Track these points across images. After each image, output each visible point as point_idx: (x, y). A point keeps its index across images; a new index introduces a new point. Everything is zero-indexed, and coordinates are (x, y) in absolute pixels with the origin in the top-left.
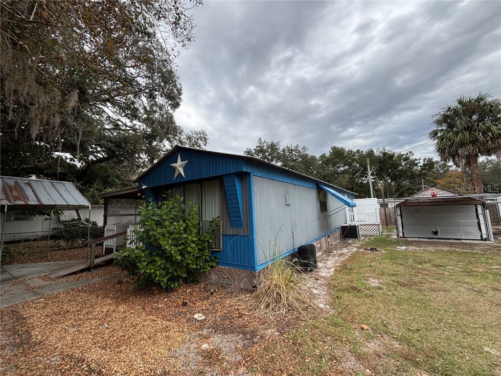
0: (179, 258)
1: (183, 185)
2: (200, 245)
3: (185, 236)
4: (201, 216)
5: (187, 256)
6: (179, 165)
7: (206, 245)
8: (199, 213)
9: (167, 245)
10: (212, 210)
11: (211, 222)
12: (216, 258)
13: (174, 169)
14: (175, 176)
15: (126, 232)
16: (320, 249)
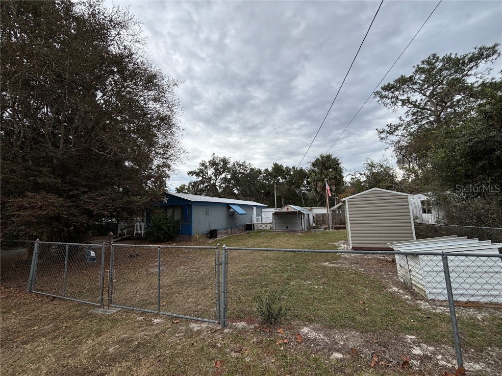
1: (166, 206)
6: (165, 200)
7: (175, 228)
8: (172, 217)
11: (177, 220)
12: (179, 233)
14: (163, 203)
15: (134, 225)
16: (226, 233)
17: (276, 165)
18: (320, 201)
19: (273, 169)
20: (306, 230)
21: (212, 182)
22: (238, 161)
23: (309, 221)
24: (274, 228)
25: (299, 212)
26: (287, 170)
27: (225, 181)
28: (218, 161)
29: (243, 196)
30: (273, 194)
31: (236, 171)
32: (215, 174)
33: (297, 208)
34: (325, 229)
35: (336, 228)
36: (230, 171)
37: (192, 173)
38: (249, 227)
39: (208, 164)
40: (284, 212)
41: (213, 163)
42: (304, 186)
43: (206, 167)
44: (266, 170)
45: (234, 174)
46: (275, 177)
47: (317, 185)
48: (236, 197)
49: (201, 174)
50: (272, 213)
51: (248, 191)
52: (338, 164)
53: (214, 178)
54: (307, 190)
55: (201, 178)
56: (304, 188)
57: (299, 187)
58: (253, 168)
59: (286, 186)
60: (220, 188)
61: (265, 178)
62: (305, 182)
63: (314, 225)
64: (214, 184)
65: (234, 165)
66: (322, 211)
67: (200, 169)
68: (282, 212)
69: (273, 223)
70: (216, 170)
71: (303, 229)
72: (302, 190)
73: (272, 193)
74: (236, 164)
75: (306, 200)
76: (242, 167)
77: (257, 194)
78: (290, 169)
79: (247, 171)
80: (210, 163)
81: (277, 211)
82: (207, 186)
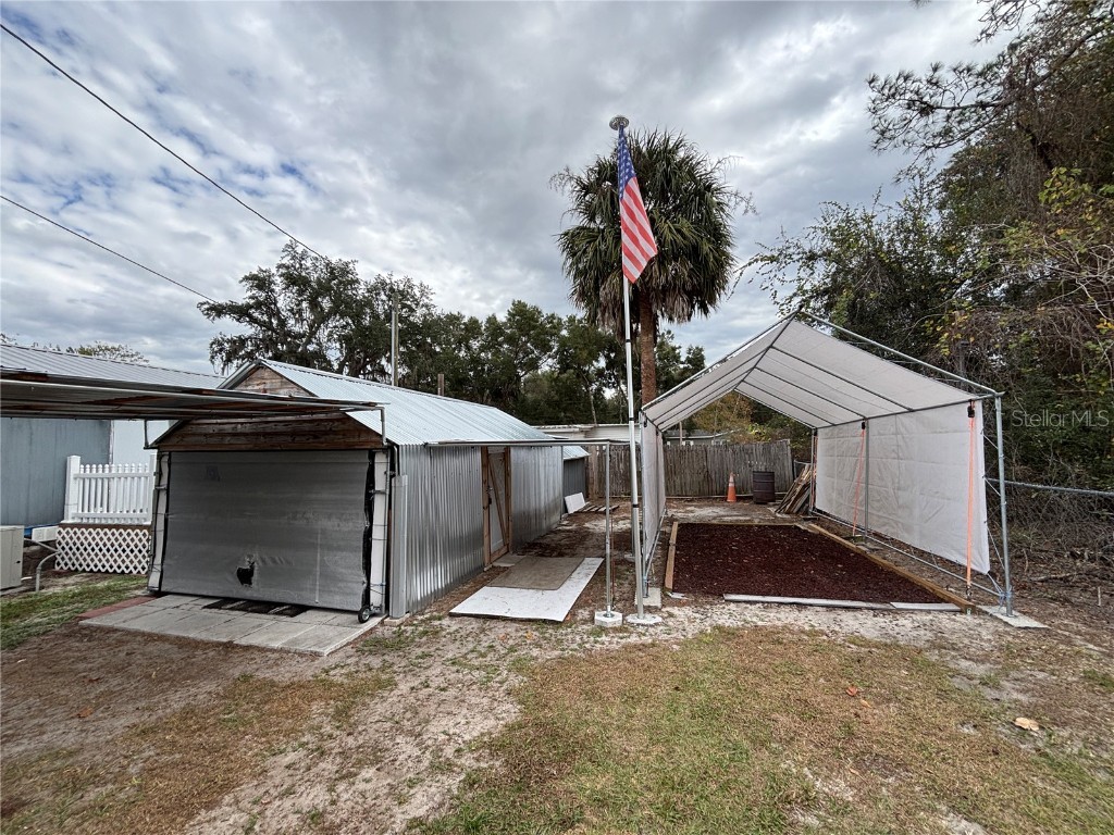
26: (551, 323)
37: (218, 310)
42: (600, 373)
62: (602, 360)
78: (561, 323)
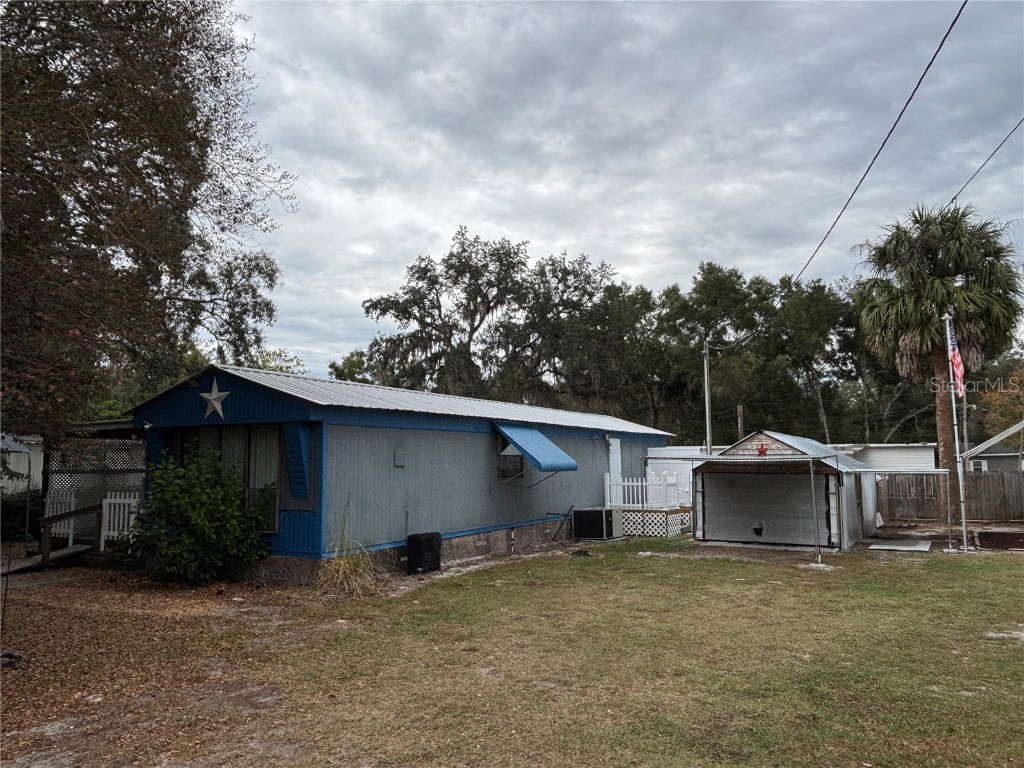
0: (214, 536)
1: (219, 429)
2: (244, 523)
3: (222, 508)
4: (246, 480)
5: (224, 536)
6: (215, 398)
7: (253, 523)
8: (245, 475)
9: (199, 519)
10: (266, 471)
11: (262, 490)
12: (268, 544)
13: (205, 403)
14: (208, 414)
15: (101, 506)
16: (486, 550)
17: (710, 271)
18: (894, 419)
19: (701, 288)
20: (846, 545)
21: (456, 339)
22: (558, 256)
23: (860, 505)
24: (699, 534)
25: (818, 463)
26: (758, 292)
27: (506, 335)
28: (477, 260)
29: (577, 394)
30: (700, 388)
31: (548, 296)
32: (467, 307)
33: (808, 448)
34: (938, 541)
35: (989, 541)
36: (525, 296)
37: (382, 306)
38: (591, 525)
39: (440, 269)
40: (745, 465)
41: (461, 266)
42: (829, 358)
43: (433, 281)
44: (672, 293)
45: (542, 306)
46: (708, 321)
47: (896, 349)
48: (547, 397)
49: (416, 311)
50: (689, 467)
51: (596, 378)
52: (998, 252)
53: (465, 325)
54: (842, 374)
55: (414, 326)
56: (828, 367)
57: (806, 361)
58: (618, 284)
59: (752, 358)
60: (485, 364)
61: (667, 325)
62: (834, 338)
63: (880, 522)
64: (464, 348)
65: (542, 273)
66: (916, 461)
67: (413, 291)
68: (736, 464)
69: (694, 508)
70: (473, 292)
71: (834, 540)
72: (820, 375)
73: (691, 387)
74: (548, 268)
75: (837, 413)
76: (571, 279)
77: (632, 386)
78: (771, 289)
79: (591, 295)
80: (450, 267)
81: (715, 456)
82: (436, 357)
